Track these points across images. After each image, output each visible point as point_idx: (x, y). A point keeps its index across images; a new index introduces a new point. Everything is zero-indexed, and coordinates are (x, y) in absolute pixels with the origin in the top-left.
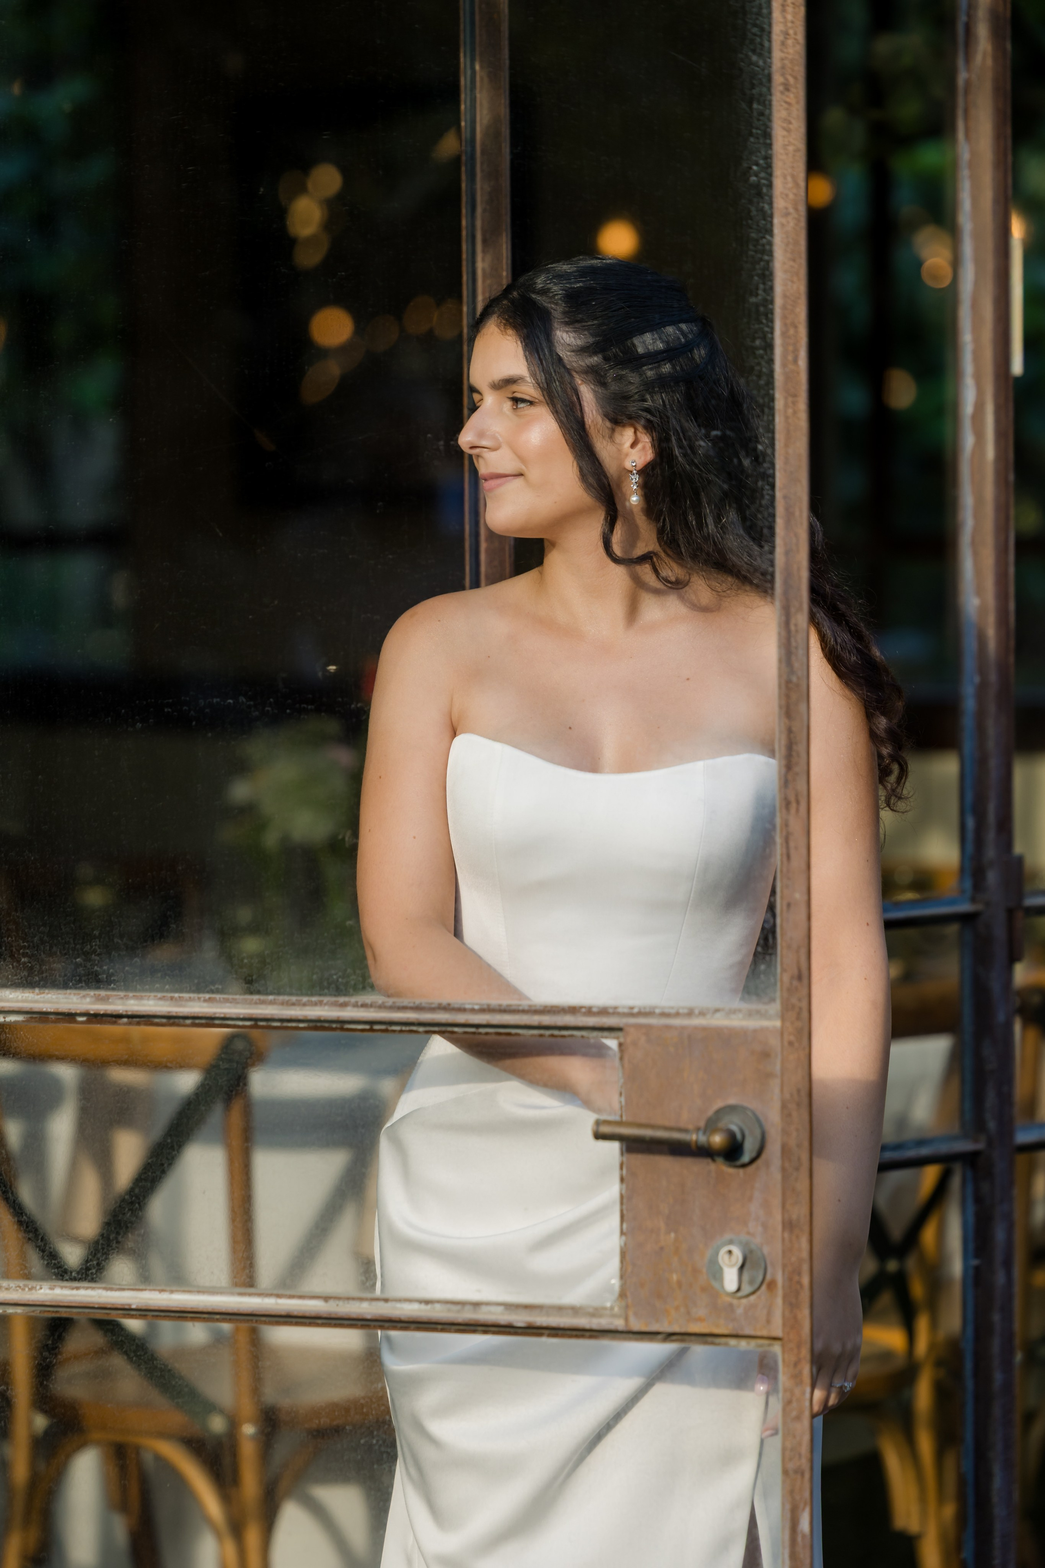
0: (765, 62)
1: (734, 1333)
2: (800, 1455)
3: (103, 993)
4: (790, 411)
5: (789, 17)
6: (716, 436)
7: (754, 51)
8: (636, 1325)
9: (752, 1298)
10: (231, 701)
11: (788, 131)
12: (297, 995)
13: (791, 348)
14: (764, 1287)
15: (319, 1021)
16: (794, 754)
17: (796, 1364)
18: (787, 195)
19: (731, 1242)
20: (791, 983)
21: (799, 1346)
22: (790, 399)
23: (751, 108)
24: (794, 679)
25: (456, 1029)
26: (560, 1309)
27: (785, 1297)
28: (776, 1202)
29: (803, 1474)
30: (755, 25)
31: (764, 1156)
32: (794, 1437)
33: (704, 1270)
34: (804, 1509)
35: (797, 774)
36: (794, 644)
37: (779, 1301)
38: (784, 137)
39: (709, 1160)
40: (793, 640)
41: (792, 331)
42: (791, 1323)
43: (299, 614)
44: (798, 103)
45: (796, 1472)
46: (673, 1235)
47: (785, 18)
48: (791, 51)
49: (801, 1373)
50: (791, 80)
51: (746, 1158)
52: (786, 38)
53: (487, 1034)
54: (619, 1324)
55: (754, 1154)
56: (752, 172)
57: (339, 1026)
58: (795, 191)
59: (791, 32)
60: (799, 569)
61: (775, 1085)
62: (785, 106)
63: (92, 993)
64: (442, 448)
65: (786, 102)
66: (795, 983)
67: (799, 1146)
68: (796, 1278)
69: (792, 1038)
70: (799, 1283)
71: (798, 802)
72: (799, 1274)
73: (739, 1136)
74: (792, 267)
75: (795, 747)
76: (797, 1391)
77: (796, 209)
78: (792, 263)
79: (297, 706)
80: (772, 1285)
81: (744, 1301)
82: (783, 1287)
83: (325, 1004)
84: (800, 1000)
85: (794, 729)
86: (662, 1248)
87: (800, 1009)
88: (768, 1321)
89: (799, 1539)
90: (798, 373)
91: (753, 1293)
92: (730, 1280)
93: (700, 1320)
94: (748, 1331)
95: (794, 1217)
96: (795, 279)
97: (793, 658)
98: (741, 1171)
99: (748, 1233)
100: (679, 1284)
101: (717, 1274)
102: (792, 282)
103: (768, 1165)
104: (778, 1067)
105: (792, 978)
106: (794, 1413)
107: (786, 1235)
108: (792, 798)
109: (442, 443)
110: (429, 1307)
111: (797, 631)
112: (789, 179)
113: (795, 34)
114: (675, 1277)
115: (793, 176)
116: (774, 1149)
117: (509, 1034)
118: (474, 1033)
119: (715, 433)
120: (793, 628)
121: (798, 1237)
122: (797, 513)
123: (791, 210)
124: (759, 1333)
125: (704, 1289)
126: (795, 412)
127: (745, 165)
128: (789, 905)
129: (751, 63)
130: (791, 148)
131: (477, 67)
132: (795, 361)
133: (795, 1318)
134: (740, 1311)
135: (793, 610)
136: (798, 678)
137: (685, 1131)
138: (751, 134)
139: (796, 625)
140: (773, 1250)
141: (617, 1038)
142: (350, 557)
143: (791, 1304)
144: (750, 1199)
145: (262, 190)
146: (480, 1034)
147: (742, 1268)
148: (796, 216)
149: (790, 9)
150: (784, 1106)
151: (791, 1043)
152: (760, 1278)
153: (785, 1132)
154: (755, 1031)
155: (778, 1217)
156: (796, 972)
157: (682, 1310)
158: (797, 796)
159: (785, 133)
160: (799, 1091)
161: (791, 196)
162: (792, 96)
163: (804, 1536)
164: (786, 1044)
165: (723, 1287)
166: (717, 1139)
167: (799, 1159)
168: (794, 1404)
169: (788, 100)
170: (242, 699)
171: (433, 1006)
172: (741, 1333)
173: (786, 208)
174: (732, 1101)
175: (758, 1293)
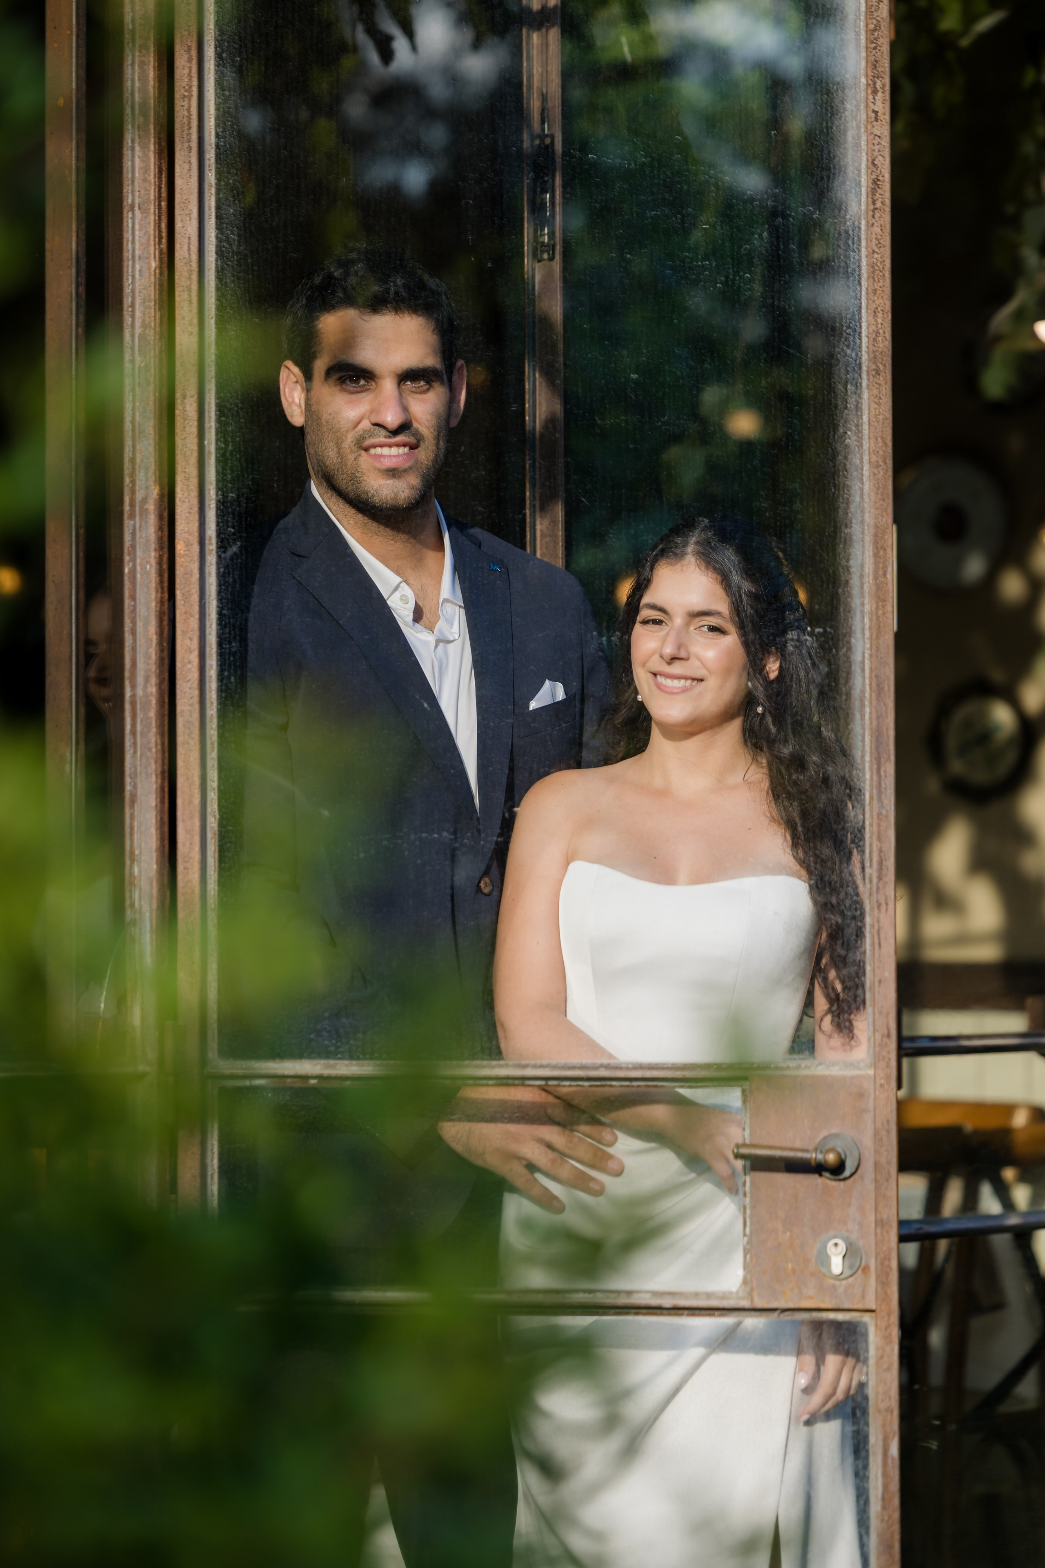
0: (857, 355)
1: (836, 1307)
2: (890, 1398)
3: (331, 1062)
4: (880, 612)
5: (880, 321)
6: (819, 633)
7: (848, 347)
8: (759, 1304)
9: (851, 1280)
10: (436, 835)
11: (879, 404)
12: (488, 1060)
13: (881, 565)
14: (860, 1271)
15: (508, 1078)
16: (884, 868)
17: (886, 1328)
18: (878, 452)
19: (835, 1237)
20: (882, 1040)
21: (889, 1314)
22: (880, 603)
23: (846, 389)
24: (884, 812)
25: (614, 1083)
26: (696, 1295)
27: (877, 1277)
28: (870, 1206)
29: (892, 1412)
30: (849, 327)
31: (859, 1172)
32: (886, 1383)
33: (813, 1260)
34: (893, 1438)
35: (887, 883)
36: (883, 786)
37: (872, 1282)
38: (875, 409)
39: (817, 1176)
40: (883, 783)
41: (882, 553)
42: (882, 1297)
43: (491, 769)
44: (886, 383)
45: (887, 1410)
46: (788, 1234)
47: (876, 321)
48: (881, 345)
49: (890, 1334)
50: (881, 367)
51: (847, 1173)
52: (876, 336)
53: (638, 1086)
54: (745, 1304)
55: (853, 1170)
56: (846, 436)
57: (520, 1082)
58: (884, 448)
59: (881, 331)
60: (887, 730)
61: (868, 1119)
62: (877, 386)
63: (323, 1062)
64: (605, 642)
65: (877, 383)
66: (885, 1040)
67: (888, 1163)
68: (887, 1263)
69: (883, 1081)
70: (889, 1267)
71: (887, 904)
72: (889, 1260)
73: (843, 1156)
74: (882, 505)
75: (884, 863)
76: (888, 1349)
77: (885, 463)
78: (881, 502)
79: (490, 839)
80: (866, 1270)
81: (844, 1282)
82: (876, 1270)
83: (510, 1066)
84: (889, 1053)
85: (883, 849)
86: (780, 1244)
87: (889, 1059)
88: (863, 1297)
89: (890, 1461)
90: (887, 584)
91: (851, 1276)
92: (837, 1265)
93: (810, 1298)
94: (847, 1306)
95: (885, 1217)
96: (884, 514)
97: (883, 796)
98: (842, 1184)
99: (847, 1231)
100: (794, 1271)
101: (825, 1260)
102: (882, 516)
103: (862, 1178)
104: (871, 1104)
105: (883, 1036)
106: (885, 1366)
107: (878, 1230)
108: (883, 901)
109: (604, 639)
110: (591, 1295)
111: (886, 776)
112: (879, 439)
113: (884, 333)
114: (790, 1266)
115: (882, 438)
116: (868, 1167)
117: (656, 1086)
118: (628, 1086)
119: (817, 630)
120: (882, 773)
121: (887, 1232)
122: (886, 688)
123: (881, 463)
124: (856, 1307)
125: (813, 1274)
126: (884, 613)
127: (841, 430)
128: (880, 981)
129: (846, 355)
130: (881, 417)
131: (537, 375)
132: (885, 575)
133: (886, 1293)
134: (841, 1290)
135: (883, 760)
136: (887, 811)
137: (807, 1151)
138: (846, 408)
139: (885, 772)
140: (867, 1244)
141: (741, 1086)
142: (532, 725)
143: (883, 1283)
144: (849, 1205)
145: (463, 448)
146: (633, 1086)
147: (844, 1257)
148: (885, 467)
149: (880, 315)
150: (876, 1133)
151: (881, 1086)
152: (858, 1264)
153: (876, 1152)
154: (852, 1078)
155: (872, 1218)
156: (886, 1032)
157: (796, 1290)
158: (886, 899)
159: (876, 406)
160: (888, 1121)
161: (881, 453)
162: (881, 378)
163: (893, 1459)
164: (878, 1085)
165: (830, 1271)
166: (831, 1158)
167: (889, 1172)
168: (885, 1359)
169: (878, 381)
170: (445, 834)
171: (596, 1066)
172: (842, 1307)
173: (877, 462)
174: (834, 1130)
175: (855, 1276)
